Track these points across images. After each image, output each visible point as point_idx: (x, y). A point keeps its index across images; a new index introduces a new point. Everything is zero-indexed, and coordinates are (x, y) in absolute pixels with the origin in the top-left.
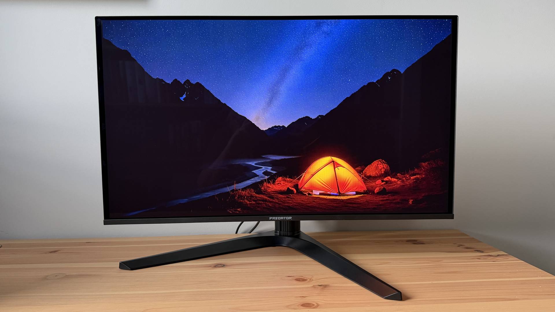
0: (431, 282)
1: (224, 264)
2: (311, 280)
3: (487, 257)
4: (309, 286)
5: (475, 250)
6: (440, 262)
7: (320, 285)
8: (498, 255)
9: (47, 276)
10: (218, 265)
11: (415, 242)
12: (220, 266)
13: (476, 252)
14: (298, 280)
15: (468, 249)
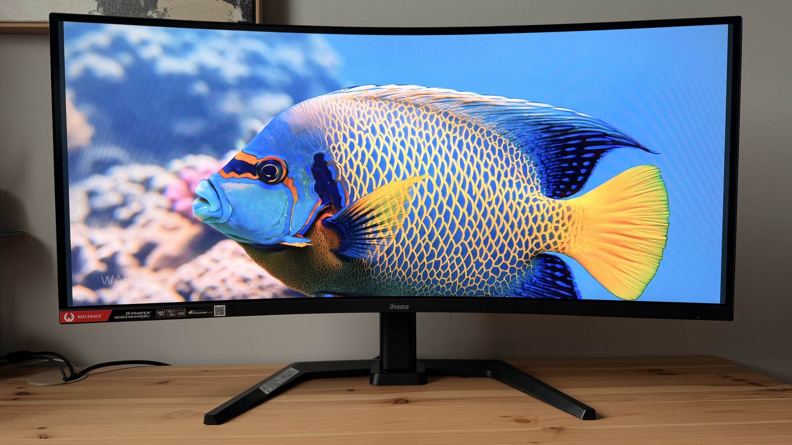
0: (704, 424)
1: (406, 399)
2: (536, 421)
3: (769, 392)
4: (537, 429)
5: (750, 383)
6: (706, 398)
7: (553, 427)
8: (784, 390)
9: (169, 414)
10: (399, 400)
11: (660, 372)
12: (402, 401)
13: (753, 385)
14: (517, 421)
15: (739, 381)
